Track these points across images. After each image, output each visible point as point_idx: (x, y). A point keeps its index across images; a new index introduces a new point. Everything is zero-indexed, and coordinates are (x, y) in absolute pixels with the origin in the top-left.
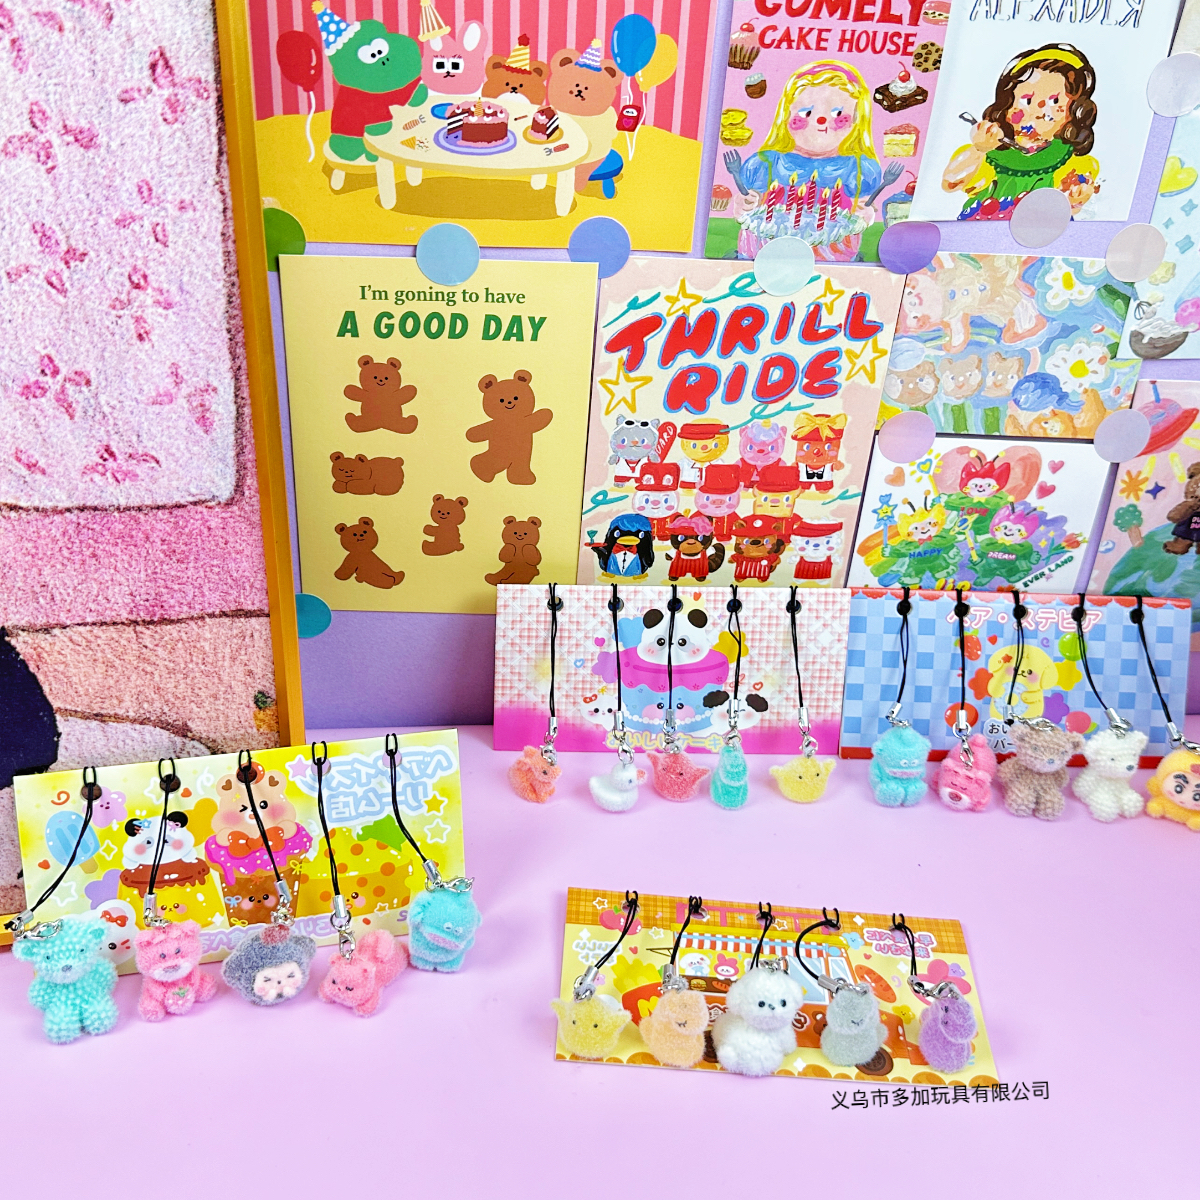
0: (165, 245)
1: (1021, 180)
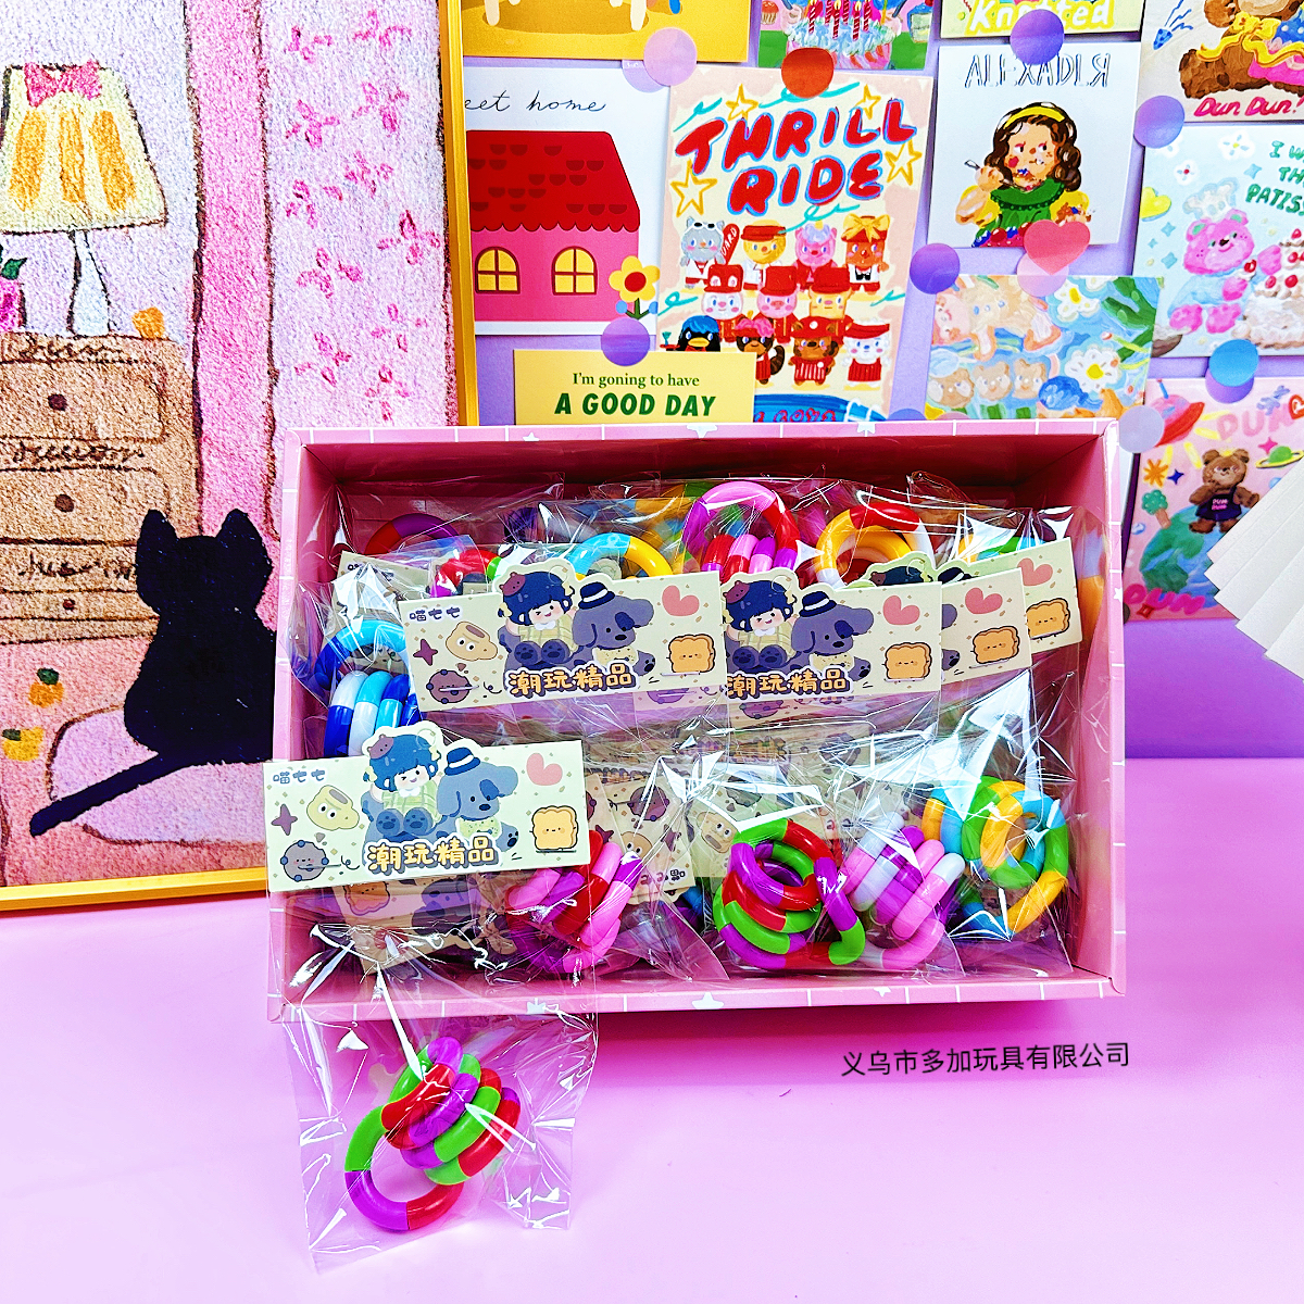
0: (406, 350)
1: (1022, 214)
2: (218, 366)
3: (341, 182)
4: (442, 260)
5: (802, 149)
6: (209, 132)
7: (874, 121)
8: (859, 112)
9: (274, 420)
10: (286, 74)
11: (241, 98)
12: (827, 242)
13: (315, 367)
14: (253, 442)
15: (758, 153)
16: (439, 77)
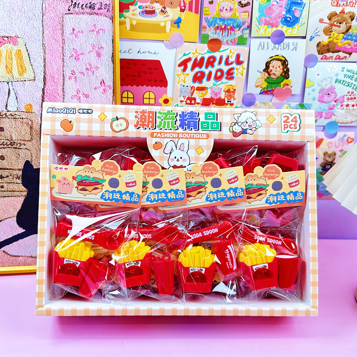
1: (273, 85)
3: (84, 71)
4: (112, 93)
5: (213, 66)
6: (48, 56)
7: (232, 59)
8: (228, 57)
10: (70, 41)
11: (57, 47)
12: (219, 92)
15: (201, 67)
16: (113, 43)
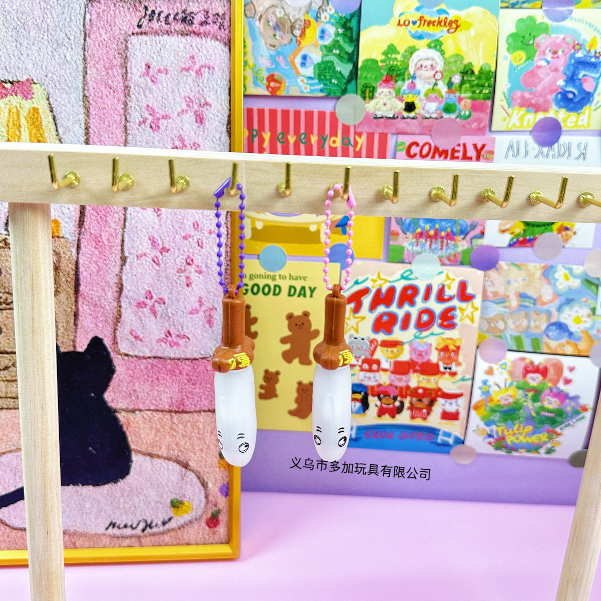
0: (202, 247)
2: (91, 253)
6: (94, 121)
9: (122, 285)
10: (141, 90)
11: (114, 103)
13: (148, 255)
14: (110, 297)
